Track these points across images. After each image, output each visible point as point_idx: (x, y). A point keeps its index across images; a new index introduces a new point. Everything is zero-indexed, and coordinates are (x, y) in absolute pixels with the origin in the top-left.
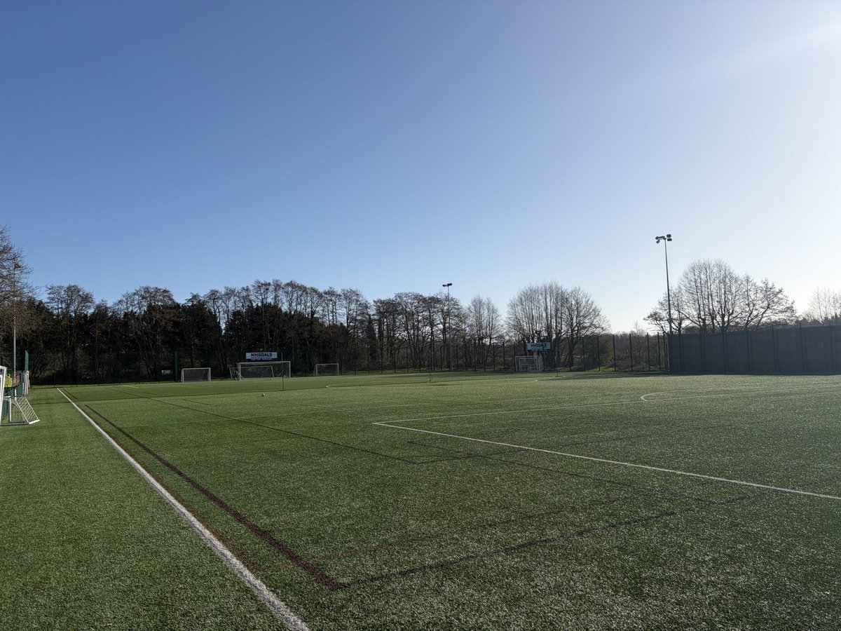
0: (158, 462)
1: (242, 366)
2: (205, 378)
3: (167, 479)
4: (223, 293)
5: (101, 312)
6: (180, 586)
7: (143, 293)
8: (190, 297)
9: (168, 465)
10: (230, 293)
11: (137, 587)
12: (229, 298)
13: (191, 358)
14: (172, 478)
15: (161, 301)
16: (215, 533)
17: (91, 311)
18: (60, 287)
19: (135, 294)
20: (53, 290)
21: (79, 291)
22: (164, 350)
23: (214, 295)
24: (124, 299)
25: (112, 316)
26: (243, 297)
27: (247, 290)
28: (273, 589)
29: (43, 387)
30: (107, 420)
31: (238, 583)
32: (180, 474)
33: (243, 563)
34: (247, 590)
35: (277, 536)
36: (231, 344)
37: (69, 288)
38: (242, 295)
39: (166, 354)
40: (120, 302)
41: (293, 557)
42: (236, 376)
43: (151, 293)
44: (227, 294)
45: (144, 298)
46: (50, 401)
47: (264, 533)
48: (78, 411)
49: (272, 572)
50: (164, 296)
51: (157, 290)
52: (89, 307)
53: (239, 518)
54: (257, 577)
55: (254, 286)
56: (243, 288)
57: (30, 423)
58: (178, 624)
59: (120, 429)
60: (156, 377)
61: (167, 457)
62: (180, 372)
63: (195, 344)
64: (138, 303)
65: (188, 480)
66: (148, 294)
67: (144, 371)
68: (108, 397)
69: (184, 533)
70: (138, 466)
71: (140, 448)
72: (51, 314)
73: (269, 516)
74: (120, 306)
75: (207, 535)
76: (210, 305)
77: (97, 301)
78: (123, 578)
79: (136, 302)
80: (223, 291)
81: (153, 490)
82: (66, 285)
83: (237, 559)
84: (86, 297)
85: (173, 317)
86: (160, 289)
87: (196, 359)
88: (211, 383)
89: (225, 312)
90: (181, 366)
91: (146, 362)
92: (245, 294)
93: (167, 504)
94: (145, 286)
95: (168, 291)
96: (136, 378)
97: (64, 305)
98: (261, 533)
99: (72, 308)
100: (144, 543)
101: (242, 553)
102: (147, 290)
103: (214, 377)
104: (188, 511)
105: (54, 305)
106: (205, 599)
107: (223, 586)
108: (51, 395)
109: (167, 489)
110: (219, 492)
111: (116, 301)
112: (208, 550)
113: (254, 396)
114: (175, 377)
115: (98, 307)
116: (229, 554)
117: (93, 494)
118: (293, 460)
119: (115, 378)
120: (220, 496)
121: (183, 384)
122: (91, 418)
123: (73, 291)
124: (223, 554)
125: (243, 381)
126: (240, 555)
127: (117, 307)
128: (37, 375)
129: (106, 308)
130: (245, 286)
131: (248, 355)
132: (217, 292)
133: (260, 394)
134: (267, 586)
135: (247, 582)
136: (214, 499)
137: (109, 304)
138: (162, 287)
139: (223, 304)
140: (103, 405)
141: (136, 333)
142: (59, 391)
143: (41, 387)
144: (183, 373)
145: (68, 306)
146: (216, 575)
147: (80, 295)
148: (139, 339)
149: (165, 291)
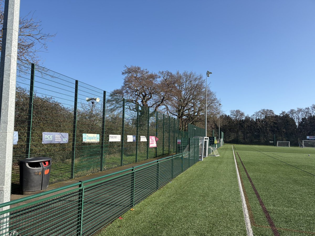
0: (246, 176)
1: (304, 141)
2: (287, 145)
3: (245, 182)
4: (296, 111)
5: (247, 119)
6: (224, 221)
7: (262, 112)
8: (281, 113)
9: (249, 177)
10: (300, 110)
11: (211, 216)
12: (299, 113)
13: (282, 137)
14: (247, 182)
15: (269, 114)
16: (248, 206)
17: (244, 119)
18: (234, 111)
19: (259, 112)
20: (232, 112)
21: (240, 112)
22: (270, 133)
23: (292, 112)
24: (255, 114)
25: (251, 120)
26: (306, 112)
27: (308, 109)
28: (255, 234)
29: (228, 144)
30: (240, 158)
31: (243, 227)
32: (251, 182)
33: (251, 221)
34: (245, 231)
35: (271, 215)
36: (301, 132)
37: (237, 111)
38: (305, 111)
39: (271, 135)
40: (254, 115)
41: (272, 225)
42: (302, 146)
43: (265, 112)
44: (298, 111)
45: (262, 113)
46: (227, 149)
47: (267, 212)
48: (233, 154)
49: (259, 228)
50: (270, 113)
51: (268, 110)
52: (243, 117)
53: (262, 204)
54: (252, 227)
55: (311, 107)
56: (306, 108)
57: (216, 156)
58: (215, 233)
59: (242, 162)
60: (267, 143)
61: (251, 174)
62: (277, 142)
63: (284, 132)
64: (260, 116)
65: (253, 185)
66: (264, 112)
67: (263, 141)
68: (246, 149)
69: (238, 203)
70: (239, 176)
71: (244, 170)
72: (232, 120)
73: (274, 206)
74: (253, 117)
75: (244, 206)
76: (290, 116)
77: (246, 115)
78: (209, 212)
79: (259, 115)
80: (296, 110)
81: (238, 185)
82: (236, 110)
83: (249, 218)
84: (242, 114)
85: (274, 120)
86: (269, 110)
87: (284, 137)
88: (290, 148)
89: (297, 119)
90: (277, 140)
91: (263, 138)
92: (307, 111)
93: (239, 191)
94: (263, 109)
95: (272, 111)
96: (259, 143)
97: (235, 117)
98: (266, 211)
99: (237, 118)
100: (222, 203)
101: (253, 217)
102: (264, 110)
103: (292, 145)
104: (244, 196)
105: (232, 117)
106: (228, 228)
107: (237, 226)
108: (229, 147)
109: (243, 186)
110: (261, 192)
111: (252, 115)
112: (241, 212)
113: (305, 155)
114: (274, 144)
115: (246, 117)
116: (247, 215)
117: (219, 183)
118: (303, 186)
119: (251, 143)
120: (260, 193)
121: (277, 147)
122: (235, 156)
123: (238, 112)
124: (245, 215)
125: (305, 148)
126: (251, 217)
127: (252, 117)
128: (226, 140)
129: (249, 118)
130: (307, 107)
131: (308, 137)
132: (294, 110)
133: (307, 155)
134: (253, 232)
135: (247, 228)
136: (257, 193)
137: (250, 116)
138: (269, 109)
139: (296, 115)
140: (242, 153)
141: (259, 127)
142: (232, 146)
143: (227, 144)
144: (278, 143)
145: (236, 117)
146: (238, 221)
147: (240, 113)
148: (260, 129)
149: (271, 111)
